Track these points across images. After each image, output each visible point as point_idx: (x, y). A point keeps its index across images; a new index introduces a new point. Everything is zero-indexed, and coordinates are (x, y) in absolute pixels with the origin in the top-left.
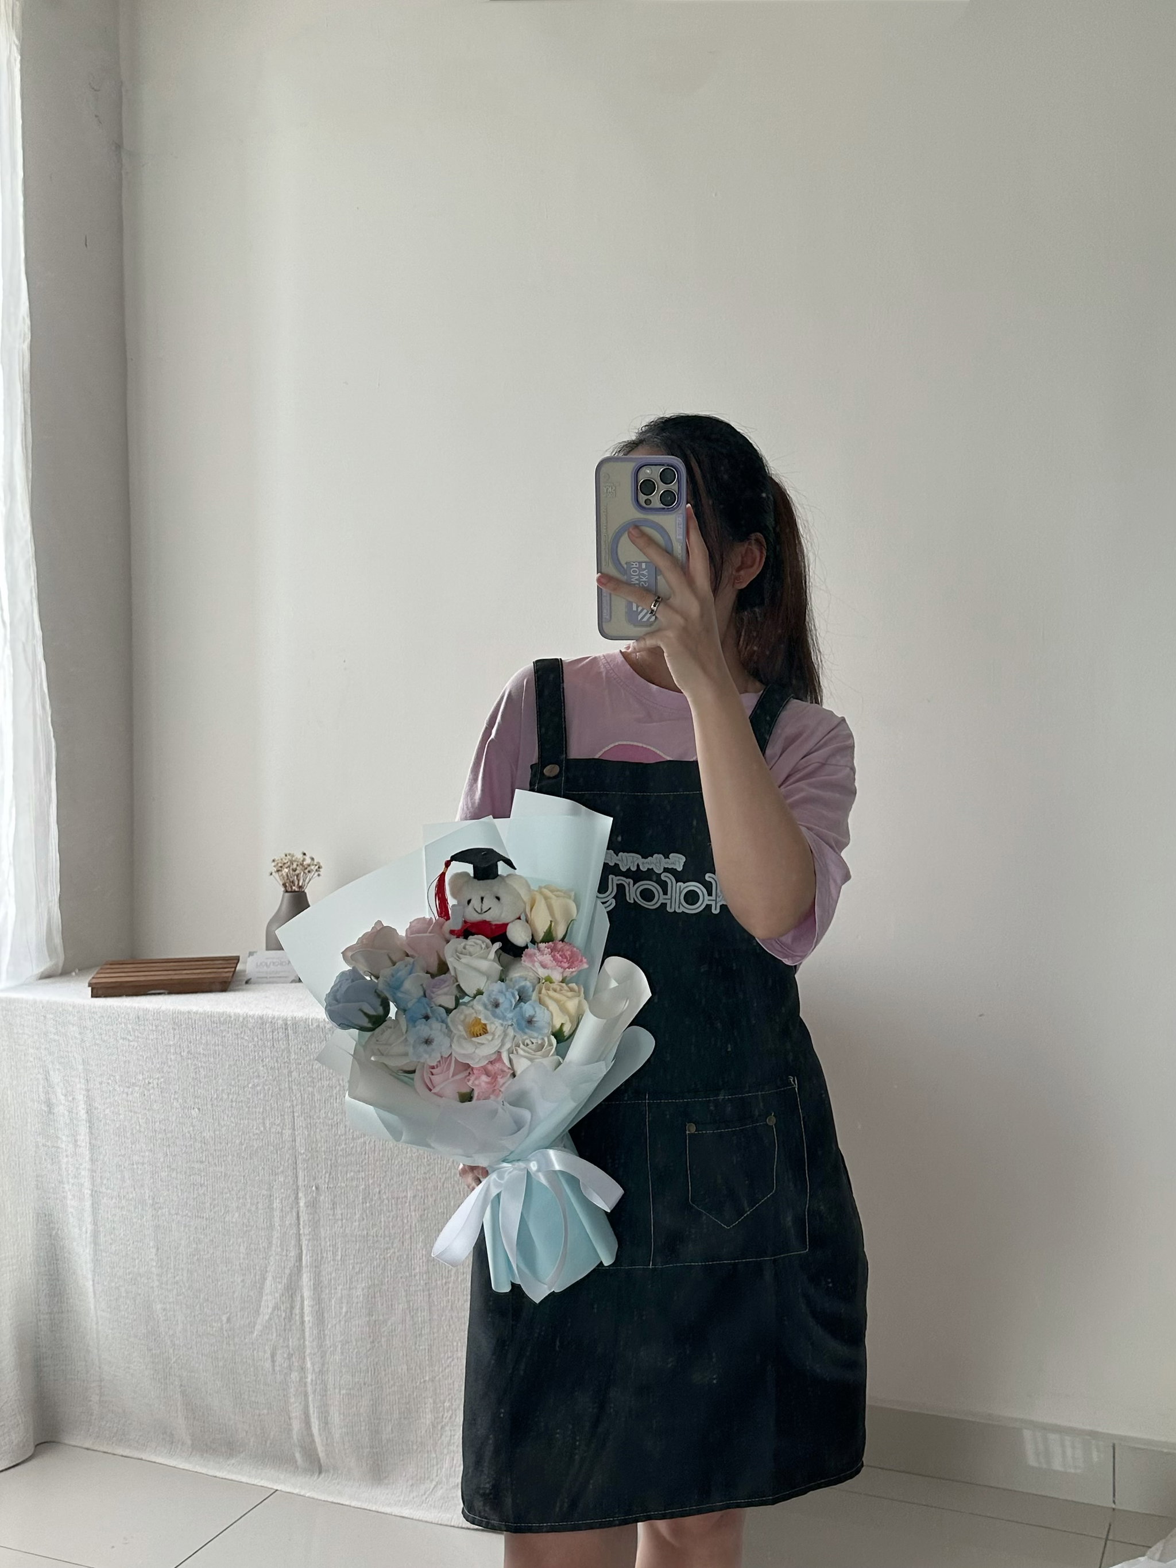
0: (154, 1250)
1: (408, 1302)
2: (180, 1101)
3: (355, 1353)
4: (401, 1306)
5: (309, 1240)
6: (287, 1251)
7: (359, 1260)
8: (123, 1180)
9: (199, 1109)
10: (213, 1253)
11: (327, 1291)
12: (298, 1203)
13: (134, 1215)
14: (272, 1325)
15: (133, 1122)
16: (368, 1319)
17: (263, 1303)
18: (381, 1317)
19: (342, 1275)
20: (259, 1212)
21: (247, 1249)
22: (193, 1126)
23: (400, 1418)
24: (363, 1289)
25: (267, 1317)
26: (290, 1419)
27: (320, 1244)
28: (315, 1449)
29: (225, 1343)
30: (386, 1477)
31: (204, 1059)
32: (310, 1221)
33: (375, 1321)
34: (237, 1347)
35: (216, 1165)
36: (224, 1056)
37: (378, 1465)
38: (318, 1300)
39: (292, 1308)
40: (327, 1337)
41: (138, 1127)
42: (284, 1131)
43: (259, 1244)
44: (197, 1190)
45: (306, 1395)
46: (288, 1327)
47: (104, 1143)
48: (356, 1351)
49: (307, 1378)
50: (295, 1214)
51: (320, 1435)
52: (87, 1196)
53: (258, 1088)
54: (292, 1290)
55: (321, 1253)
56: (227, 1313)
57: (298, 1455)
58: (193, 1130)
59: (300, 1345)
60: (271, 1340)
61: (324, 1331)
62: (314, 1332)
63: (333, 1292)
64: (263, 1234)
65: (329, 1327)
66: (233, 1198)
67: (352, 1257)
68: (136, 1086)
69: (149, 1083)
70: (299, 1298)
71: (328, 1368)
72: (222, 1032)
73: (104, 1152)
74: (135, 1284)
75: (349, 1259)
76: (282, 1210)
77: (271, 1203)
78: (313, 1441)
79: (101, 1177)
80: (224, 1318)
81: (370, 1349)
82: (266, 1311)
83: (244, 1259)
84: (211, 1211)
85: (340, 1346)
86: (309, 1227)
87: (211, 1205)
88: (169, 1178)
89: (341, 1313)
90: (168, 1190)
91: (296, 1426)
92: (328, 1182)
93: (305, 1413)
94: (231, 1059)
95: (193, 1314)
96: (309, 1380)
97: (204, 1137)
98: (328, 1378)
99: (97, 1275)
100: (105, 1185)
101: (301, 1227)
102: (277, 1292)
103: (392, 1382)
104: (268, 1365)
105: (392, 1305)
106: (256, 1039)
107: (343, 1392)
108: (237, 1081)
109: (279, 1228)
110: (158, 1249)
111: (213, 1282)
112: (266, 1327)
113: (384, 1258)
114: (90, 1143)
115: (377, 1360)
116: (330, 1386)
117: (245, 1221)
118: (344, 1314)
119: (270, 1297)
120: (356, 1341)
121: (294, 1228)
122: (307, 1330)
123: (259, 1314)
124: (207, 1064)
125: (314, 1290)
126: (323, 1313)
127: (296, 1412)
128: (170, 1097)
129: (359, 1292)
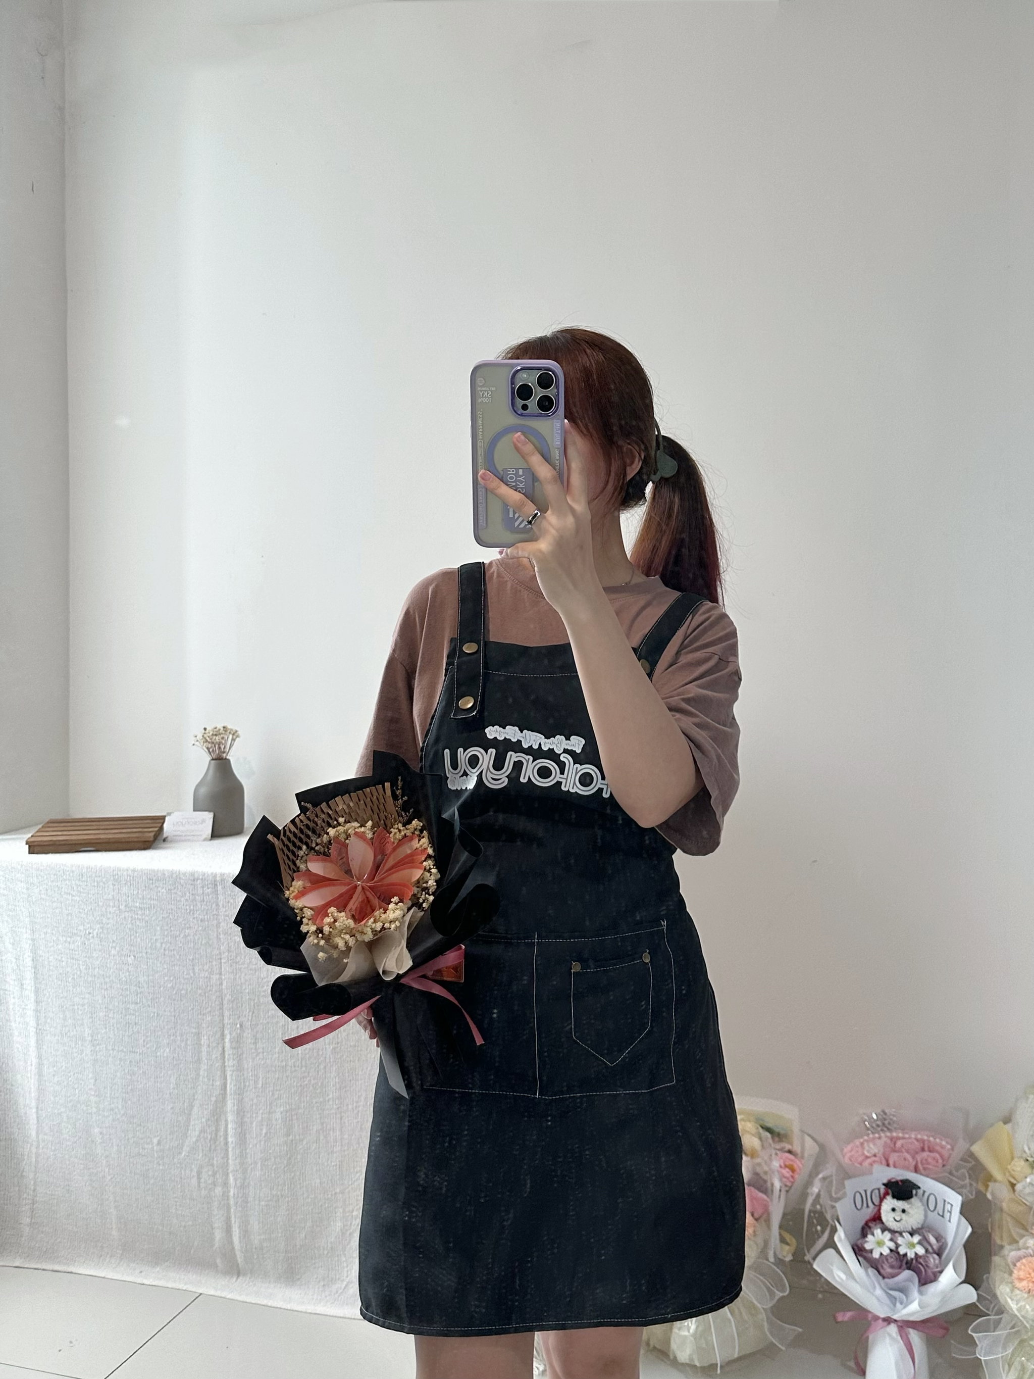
0: (92, 1081)
1: (322, 1124)
2: (117, 949)
3: (273, 1168)
4: (315, 1128)
5: (233, 1071)
6: (213, 1080)
7: (278, 1088)
8: (65, 1019)
9: (135, 956)
10: (146, 1084)
11: (249, 1115)
12: (223, 1039)
13: (75, 1050)
14: (198, 1147)
15: (75, 967)
16: (285, 1139)
17: (191, 1127)
18: (297, 1137)
19: (263, 1101)
20: (189, 1047)
21: (177, 1078)
22: (129, 972)
23: (313, 1227)
24: (281, 1113)
25: (194, 1139)
26: (212, 1229)
27: (243, 1075)
28: (235, 1255)
29: (156, 1162)
30: (299, 1279)
31: (140, 912)
32: (234, 1055)
33: (292, 1141)
34: (167, 1167)
35: (149, 1007)
36: (159, 909)
37: (292, 1268)
38: (241, 1124)
39: (217, 1130)
40: (249, 1156)
41: (79, 973)
42: (212, 976)
43: (187, 1075)
44: (132, 1028)
45: (228, 1208)
46: (213, 1147)
47: (48, 987)
48: (274, 1166)
49: (229, 1191)
50: (220, 1049)
51: (240, 1242)
52: (32, 1034)
53: (189, 938)
54: (217, 1114)
55: (244, 1082)
56: (158, 1136)
57: (218, 1261)
58: (129, 975)
59: (224, 1163)
60: (197, 1160)
61: (246, 1150)
62: (237, 1152)
63: (254, 1116)
64: (191, 1066)
65: (251, 1146)
66: (164, 1036)
67: (272, 1085)
68: (78, 936)
69: (90, 933)
70: (223, 1122)
71: (249, 1183)
72: (158, 887)
73: (48, 994)
74: (75, 1110)
75: (269, 1087)
76: (209, 1046)
77: (199, 1039)
78: (233, 1248)
79: (45, 1017)
80: (155, 1141)
81: (287, 1166)
82: (194, 1134)
83: (174, 1088)
84: (144, 1046)
85: (260, 1163)
86: (234, 1060)
87: (144, 1041)
88: (107, 1018)
89: (261, 1134)
90: (106, 1028)
91: (218, 1235)
92: (251, 1019)
93: (227, 1223)
94: (165, 912)
95: (127, 1137)
96: (231, 1194)
97: (139, 982)
98: (249, 1192)
99: (41, 1102)
100: (49, 1024)
101: (226, 1060)
102: (204, 1117)
103: (305, 1195)
104: (194, 1181)
105: (307, 1126)
106: (188, 894)
107: (263, 1203)
108: (169, 931)
109: (206, 1061)
110: (96, 1080)
111: (145, 1108)
112: (193, 1148)
113: (301, 1086)
114: (36, 987)
115: (293, 1175)
116: (251, 1199)
117: (176, 1055)
118: (264, 1135)
119: (196, 1122)
120: (275, 1158)
121: (220, 1061)
122: (230, 1149)
123: (187, 1137)
124: (143, 917)
125: (237, 1114)
126: (245, 1135)
127: (218, 1223)
128: (109, 946)
129: (278, 1115)
